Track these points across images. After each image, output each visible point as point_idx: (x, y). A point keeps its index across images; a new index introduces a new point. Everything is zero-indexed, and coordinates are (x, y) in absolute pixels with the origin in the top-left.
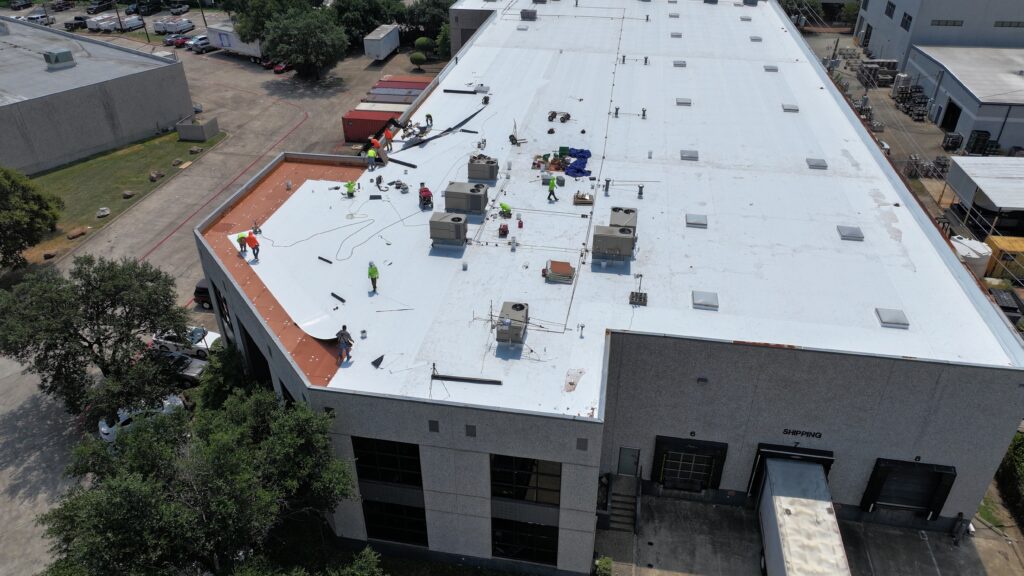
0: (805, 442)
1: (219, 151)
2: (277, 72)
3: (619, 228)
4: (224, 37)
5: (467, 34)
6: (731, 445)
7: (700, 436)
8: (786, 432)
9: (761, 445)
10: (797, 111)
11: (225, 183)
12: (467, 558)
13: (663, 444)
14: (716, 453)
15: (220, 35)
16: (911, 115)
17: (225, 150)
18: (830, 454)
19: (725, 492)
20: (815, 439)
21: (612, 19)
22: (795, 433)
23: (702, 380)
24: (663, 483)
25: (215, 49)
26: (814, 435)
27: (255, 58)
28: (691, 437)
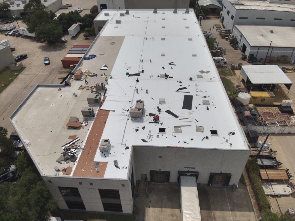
0: (191, 170)
1: (23, 74)
2: (41, 42)
3: (138, 109)
4: (24, 31)
5: (100, 29)
6: (171, 171)
7: (162, 170)
8: (185, 168)
9: (179, 171)
10: (196, 56)
11: (25, 86)
12: (98, 212)
13: (152, 173)
14: (167, 174)
15: (23, 31)
16: (234, 48)
17: (25, 73)
18: (198, 172)
19: (171, 182)
20: (193, 169)
21: (144, 21)
22: (188, 168)
23: (160, 157)
24: (154, 181)
25: (21, 35)
26: (193, 168)
27: (34, 37)
28: (160, 170)
